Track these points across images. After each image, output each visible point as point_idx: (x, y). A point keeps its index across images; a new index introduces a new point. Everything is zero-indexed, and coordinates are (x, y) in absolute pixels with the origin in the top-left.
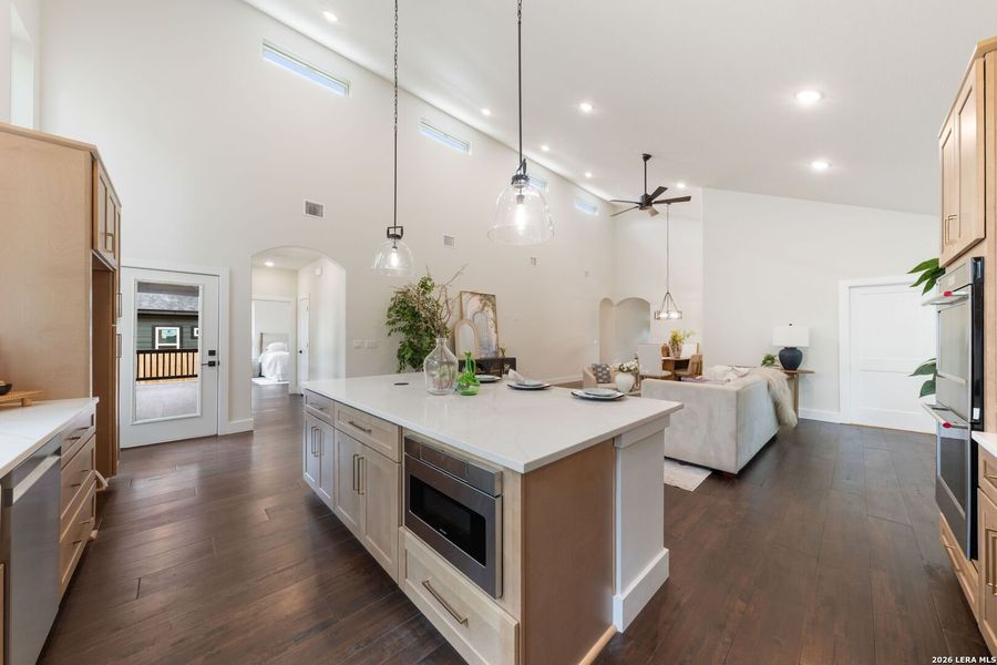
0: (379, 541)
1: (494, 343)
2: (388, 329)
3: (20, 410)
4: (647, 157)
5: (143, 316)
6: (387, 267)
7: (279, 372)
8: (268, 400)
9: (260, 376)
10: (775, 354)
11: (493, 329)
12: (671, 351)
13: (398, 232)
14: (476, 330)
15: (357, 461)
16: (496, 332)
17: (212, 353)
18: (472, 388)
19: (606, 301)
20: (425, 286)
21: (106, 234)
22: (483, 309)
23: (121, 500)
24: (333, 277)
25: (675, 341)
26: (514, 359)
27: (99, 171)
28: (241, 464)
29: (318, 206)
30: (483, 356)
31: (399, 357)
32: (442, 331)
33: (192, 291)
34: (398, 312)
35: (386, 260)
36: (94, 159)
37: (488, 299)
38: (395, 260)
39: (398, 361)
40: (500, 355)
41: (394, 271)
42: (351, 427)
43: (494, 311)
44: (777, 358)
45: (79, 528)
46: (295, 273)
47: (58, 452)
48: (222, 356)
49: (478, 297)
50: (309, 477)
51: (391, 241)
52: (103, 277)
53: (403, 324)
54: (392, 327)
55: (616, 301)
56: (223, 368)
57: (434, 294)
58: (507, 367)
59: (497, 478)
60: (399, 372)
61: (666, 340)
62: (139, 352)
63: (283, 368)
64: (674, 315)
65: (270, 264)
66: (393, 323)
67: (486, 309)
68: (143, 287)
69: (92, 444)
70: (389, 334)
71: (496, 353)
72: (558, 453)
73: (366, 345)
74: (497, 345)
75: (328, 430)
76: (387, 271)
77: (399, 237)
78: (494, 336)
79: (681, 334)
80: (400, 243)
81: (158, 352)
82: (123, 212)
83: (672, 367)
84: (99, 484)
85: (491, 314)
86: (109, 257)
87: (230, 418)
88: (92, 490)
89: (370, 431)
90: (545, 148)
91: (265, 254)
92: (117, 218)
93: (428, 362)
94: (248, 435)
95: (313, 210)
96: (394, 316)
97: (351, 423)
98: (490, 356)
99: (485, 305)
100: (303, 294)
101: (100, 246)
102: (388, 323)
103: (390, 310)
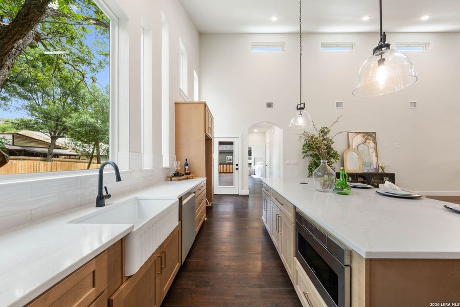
0: (286, 259)
1: (375, 163)
2: (303, 155)
3: (191, 180)
5: (221, 153)
6: (296, 124)
7: (260, 173)
8: (257, 184)
9: (254, 174)
11: (374, 154)
13: (302, 106)
14: (359, 155)
15: (278, 216)
16: (377, 156)
17: (237, 165)
18: (345, 190)
20: (324, 132)
21: (209, 128)
22: (365, 142)
23: (214, 210)
24: (278, 132)
26: (393, 174)
27: (207, 109)
28: (245, 206)
29: (271, 103)
30: (365, 171)
31: (309, 169)
32: (335, 155)
33: (231, 143)
34: (308, 146)
35: (296, 121)
36: (205, 105)
37: (370, 136)
38: (301, 121)
39: (308, 172)
40: (380, 171)
41: (301, 126)
42: (275, 200)
43: (375, 142)
45: (201, 216)
46: (265, 133)
47: (195, 193)
48: (240, 167)
49: (361, 135)
50: (263, 218)
51: (299, 111)
52: (208, 141)
53: (310, 153)
54: (305, 154)
56: (240, 170)
57: (329, 136)
58: (386, 179)
59: (346, 253)
60: (309, 177)
62: (219, 164)
63: (262, 172)
65: (256, 131)
66: (306, 152)
67: (368, 141)
68: (221, 143)
69: (205, 191)
70: (304, 158)
71: (377, 169)
72: (409, 253)
73: (292, 163)
74: (377, 164)
75: (269, 201)
76: (296, 127)
77: (303, 109)
78: (374, 159)
80: (303, 111)
81: (227, 164)
82: (214, 120)
84: (207, 204)
85: (372, 144)
86: (210, 135)
87: (242, 189)
88: (205, 205)
89: (282, 204)
90: (425, 18)
91: (254, 127)
92: (212, 122)
93: (315, 173)
94: (247, 196)
95: (269, 105)
96: (306, 149)
97: (276, 199)
98: (371, 171)
99: (367, 139)
100: (268, 141)
101: (207, 132)
102: (303, 152)
103: (304, 146)
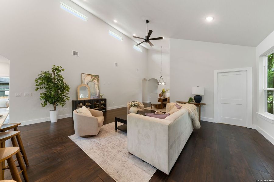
1: (98, 93)
4: (148, 22)
10: (193, 97)
11: (98, 88)
12: (162, 95)
16: (99, 89)
19: (145, 79)
22: (92, 81)
25: (163, 93)
26: (106, 99)
37: (95, 77)
40: (101, 98)
43: (98, 81)
44: (193, 99)
49: (91, 76)
55: (148, 79)
58: (102, 102)
61: (160, 92)
64: (163, 84)
66: (39, 85)
67: (94, 80)
71: (98, 97)
73: (24, 95)
74: (99, 94)
78: (98, 91)
79: (165, 90)
83: (162, 101)
85: (96, 82)
98: (95, 98)
99: (94, 79)
